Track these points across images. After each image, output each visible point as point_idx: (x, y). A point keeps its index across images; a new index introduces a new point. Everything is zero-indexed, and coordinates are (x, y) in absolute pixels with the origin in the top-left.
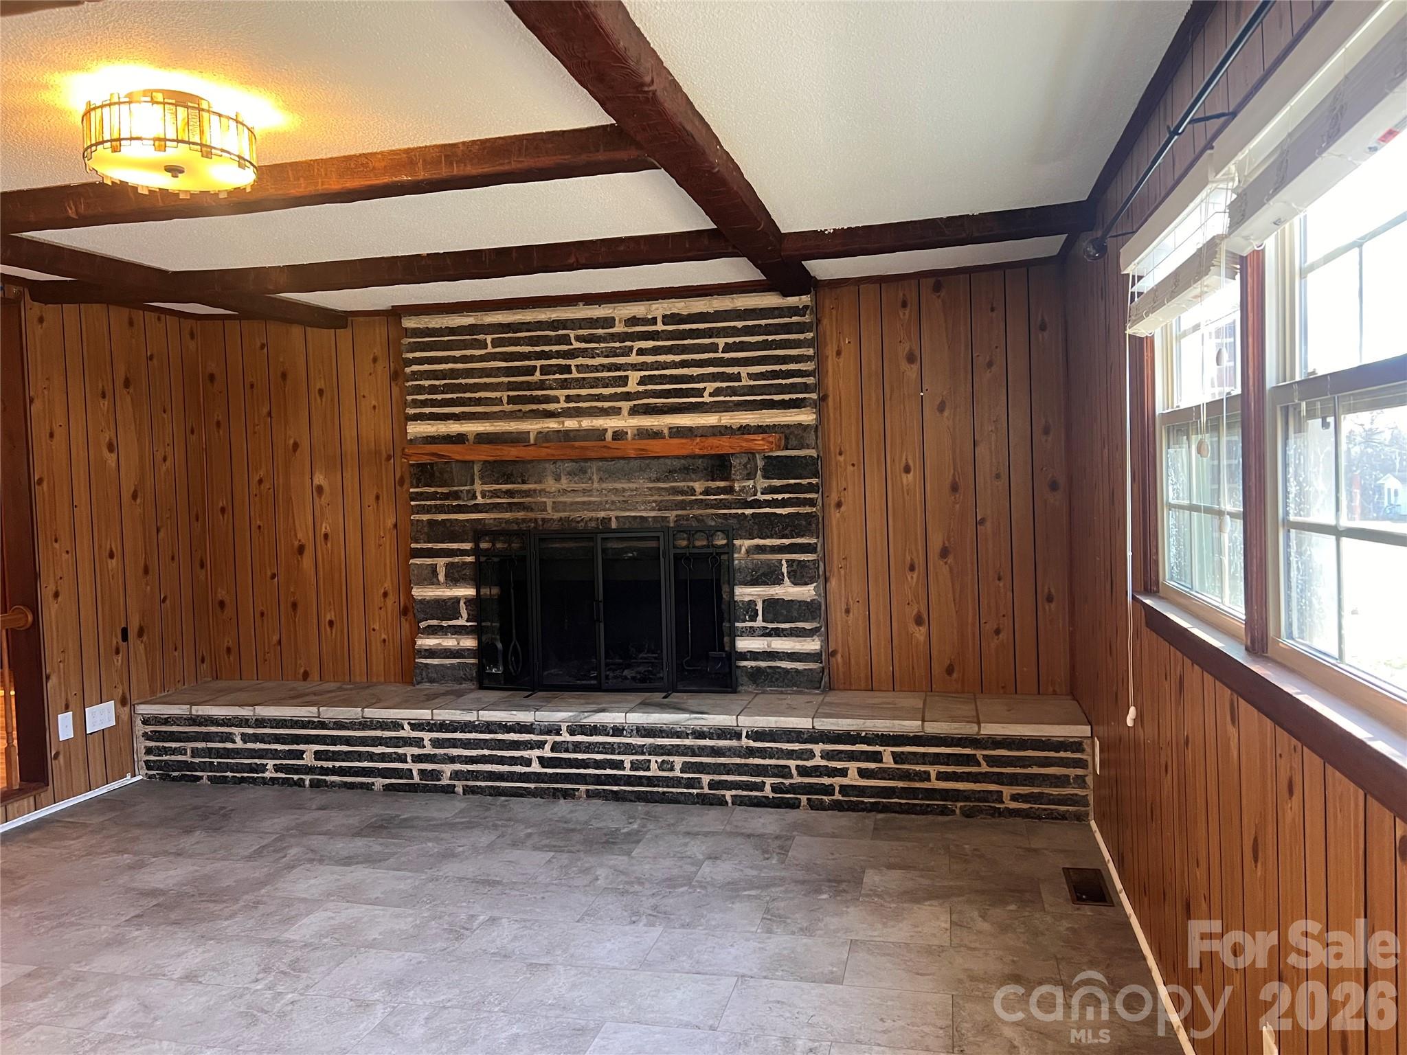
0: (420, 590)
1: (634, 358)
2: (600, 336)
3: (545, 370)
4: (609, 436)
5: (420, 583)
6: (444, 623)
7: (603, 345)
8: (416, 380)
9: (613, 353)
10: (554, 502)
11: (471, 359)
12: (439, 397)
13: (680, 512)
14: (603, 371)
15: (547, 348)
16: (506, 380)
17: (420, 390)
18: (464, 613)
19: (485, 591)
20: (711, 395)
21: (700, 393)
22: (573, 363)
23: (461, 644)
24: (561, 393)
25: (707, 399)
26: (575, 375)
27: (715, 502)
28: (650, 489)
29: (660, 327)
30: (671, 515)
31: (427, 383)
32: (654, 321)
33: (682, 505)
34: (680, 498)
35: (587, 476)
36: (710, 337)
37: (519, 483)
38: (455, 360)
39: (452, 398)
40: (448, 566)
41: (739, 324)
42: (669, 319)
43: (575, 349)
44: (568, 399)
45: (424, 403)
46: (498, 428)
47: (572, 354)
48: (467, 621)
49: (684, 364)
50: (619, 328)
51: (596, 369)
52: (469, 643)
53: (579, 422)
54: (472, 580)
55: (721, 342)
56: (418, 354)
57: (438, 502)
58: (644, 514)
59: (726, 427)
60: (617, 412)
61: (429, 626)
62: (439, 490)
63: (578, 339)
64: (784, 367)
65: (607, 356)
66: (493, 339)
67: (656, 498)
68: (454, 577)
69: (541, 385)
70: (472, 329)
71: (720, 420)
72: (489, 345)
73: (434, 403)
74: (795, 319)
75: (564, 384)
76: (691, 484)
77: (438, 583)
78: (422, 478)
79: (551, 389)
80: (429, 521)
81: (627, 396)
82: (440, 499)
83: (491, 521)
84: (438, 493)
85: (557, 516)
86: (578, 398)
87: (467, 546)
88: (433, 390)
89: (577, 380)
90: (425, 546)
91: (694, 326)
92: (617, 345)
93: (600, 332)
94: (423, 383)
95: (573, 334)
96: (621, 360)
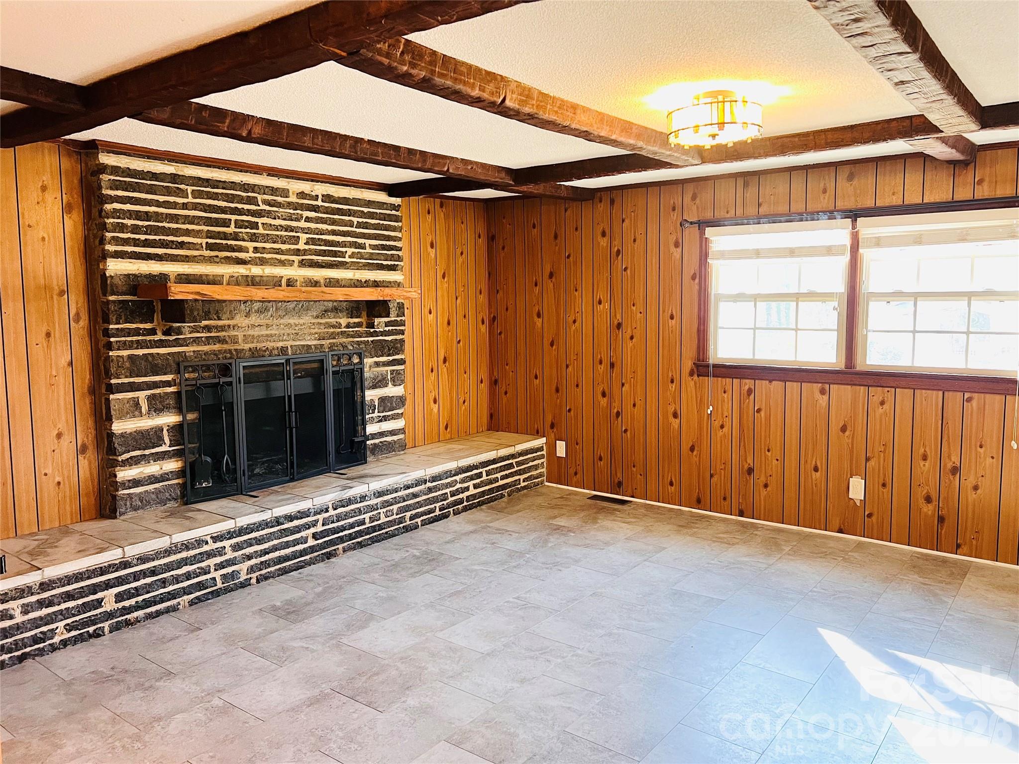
0: (121, 424)
1: (302, 224)
2: (280, 203)
3: (239, 224)
4: (284, 282)
5: (122, 416)
6: (147, 452)
7: (281, 210)
8: (119, 218)
9: (290, 218)
10: (244, 335)
11: (174, 205)
12: (143, 237)
13: (331, 341)
14: (281, 231)
15: (240, 206)
16: (206, 228)
17: (122, 228)
18: (167, 440)
19: (190, 416)
20: (350, 257)
21: (343, 254)
22: (260, 221)
23: (164, 468)
24: (251, 245)
25: (347, 259)
26: (261, 231)
27: (352, 333)
28: (314, 324)
29: (319, 203)
30: (327, 343)
31: (129, 222)
32: (316, 198)
33: (332, 336)
34: (332, 330)
35: (270, 314)
36: (349, 216)
37: (215, 320)
38: (158, 204)
39: (155, 240)
40: (150, 398)
41: (366, 210)
42: (328, 198)
43: (261, 210)
44: (256, 250)
45: (126, 242)
46: (196, 270)
47: (259, 214)
48: (170, 446)
49: (334, 233)
50: (293, 199)
51: (277, 228)
52: (172, 465)
53: (263, 270)
54: (174, 408)
55: (355, 220)
56: (121, 193)
57: (140, 338)
58: (309, 343)
59: (358, 280)
60: (291, 263)
61: (131, 458)
62: (142, 326)
63: (266, 202)
64: (388, 243)
65: (284, 219)
66: (193, 190)
67: (316, 330)
68: (157, 406)
69: (236, 237)
70: (174, 178)
71: (354, 275)
72: (190, 196)
73: (136, 243)
74: (394, 212)
75: (253, 238)
76: (338, 320)
77: (141, 415)
78: (123, 314)
79: (244, 240)
80: (130, 356)
81: (297, 252)
82: (144, 335)
83: (192, 354)
84: (141, 329)
85: (247, 346)
86: (263, 250)
87: (169, 378)
88: (135, 229)
89: (263, 235)
90: (126, 380)
91: (341, 206)
92: (292, 211)
93: (279, 199)
94: (125, 221)
95: (260, 197)
96: (294, 224)
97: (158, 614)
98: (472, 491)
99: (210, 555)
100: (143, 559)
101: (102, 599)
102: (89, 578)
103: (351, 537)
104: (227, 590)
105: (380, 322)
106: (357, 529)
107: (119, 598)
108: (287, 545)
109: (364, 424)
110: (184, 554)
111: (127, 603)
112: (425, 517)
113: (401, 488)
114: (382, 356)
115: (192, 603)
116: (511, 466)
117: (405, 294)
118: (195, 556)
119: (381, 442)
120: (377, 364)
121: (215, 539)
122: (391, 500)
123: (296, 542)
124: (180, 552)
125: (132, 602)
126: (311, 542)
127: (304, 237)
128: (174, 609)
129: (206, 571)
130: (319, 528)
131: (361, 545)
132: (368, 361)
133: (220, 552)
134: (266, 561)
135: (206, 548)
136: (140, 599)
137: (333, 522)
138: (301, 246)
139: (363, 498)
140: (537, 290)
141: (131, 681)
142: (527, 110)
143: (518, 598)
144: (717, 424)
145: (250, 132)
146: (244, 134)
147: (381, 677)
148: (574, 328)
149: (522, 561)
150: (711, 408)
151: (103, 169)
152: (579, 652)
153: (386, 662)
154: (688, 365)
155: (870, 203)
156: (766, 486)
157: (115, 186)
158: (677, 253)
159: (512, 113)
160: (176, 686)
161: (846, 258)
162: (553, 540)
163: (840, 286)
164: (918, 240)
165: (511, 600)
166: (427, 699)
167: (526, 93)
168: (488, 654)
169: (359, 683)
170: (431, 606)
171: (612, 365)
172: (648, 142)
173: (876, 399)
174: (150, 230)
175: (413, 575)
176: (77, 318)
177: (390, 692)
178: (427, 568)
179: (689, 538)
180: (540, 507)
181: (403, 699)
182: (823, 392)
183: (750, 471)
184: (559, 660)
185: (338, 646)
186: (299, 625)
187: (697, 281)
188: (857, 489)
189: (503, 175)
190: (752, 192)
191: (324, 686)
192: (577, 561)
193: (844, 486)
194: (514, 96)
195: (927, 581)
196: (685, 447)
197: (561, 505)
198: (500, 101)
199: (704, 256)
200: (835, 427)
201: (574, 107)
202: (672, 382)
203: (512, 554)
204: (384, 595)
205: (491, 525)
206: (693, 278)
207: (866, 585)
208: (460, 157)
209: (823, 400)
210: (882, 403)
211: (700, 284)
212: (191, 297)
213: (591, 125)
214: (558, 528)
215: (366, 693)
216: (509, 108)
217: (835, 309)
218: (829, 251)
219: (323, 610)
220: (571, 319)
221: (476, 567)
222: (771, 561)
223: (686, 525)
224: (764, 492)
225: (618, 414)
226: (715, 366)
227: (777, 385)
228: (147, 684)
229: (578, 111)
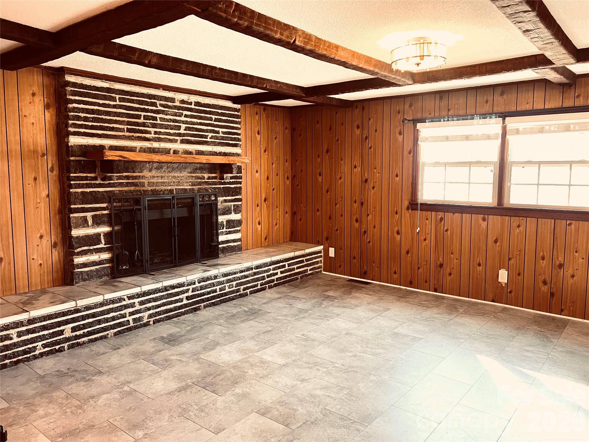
0: (77, 231)
1: (183, 119)
2: (170, 106)
3: (146, 117)
4: (172, 152)
5: (77, 227)
6: (92, 248)
7: (170, 110)
8: (76, 112)
9: (175, 115)
10: (148, 182)
11: (109, 106)
12: (90, 124)
13: (199, 187)
14: (170, 122)
15: (146, 107)
16: (127, 119)
17: (78, 118)
18: (103, 241)
19: (116, 228)
20: (210, 138)
21: (206, 137)
22: (158, 116)
23: (101, 257)
24: (153, 130)
25: (209, 140)
26: (159, 122)
27: (211, 182)
28: (189, 176)
29: (193, 106)
30: (196, 188)
31: (82, 115)
32: (191, 104)
33: (200, 184)
34: (199, 180)
35: (163, 170)
36: (210, 114)
37: (131, 172)
38: (99, 105)
39: (97, 125)
40: (94, 217)
41: (220, 111)
42: (197, 104)
43: (159, 110)
44: (156, 133)
45: (81, 126)
46: (121, 144)
47: (158, 112)
48: (105, 245)
49: (201, 124)
50: (177, 104)
51: (168, 120)
52: (106, 256)
53: (160, 144)
54: (107, 223)
55: (214, 117)
56: (77, 98)
57: (88, 182)
58: (186, 187)
59: (215, 152)
60: (176, 141)
61: (82, 251)
62: (89, 175)
63: (161, 105)
64: (233, 131)
65: (172, 116)
66: (119, 98)
67: (190, 180)
68: (97, 221)
69: (144, 124)
70: (108, 90)
71: (213, 149)
72: (118, 100)
73: (86, 127)
74: (236, 113)
75: (154, 126)
76: (203, 175)
77: (88, 226)
78: (78, 168)
79: (149, 127)
80: (82, 192)
81: (179, 135)
82: (90, 180)
83: (118, 192)
84: (88, 177)
85: (150, 188)
86: (160, 133)
87: (104, 205)
88: (86, 119)
89: (160, 124)
90: (80, 206)
91: (205, 109)
92: (177, 111)
93: (170, 104)
94: (80, 114)
95: (158, 102)
96: (178, 118)
97: (96, 339)
98: (279, 275)
99: (126, 307)
100: (88, 308)
101: (64, 330)
102: (56, 318)
103: (208, 299)
104: (136, 328)
105: (227, 177)
106: (212, 295)
107: (74, 329)
108: (171, 303)
109: (217, 235)
110: (111, 306)
111: (78, 333)
112: (252, 289)
113: (238, 272)
114: (229, 196)
115: (115, 334)
116: (302, 261)
117: (242, 160)
118: (117, 307)
119: (227, 246)
120: (226, 201)
121: (130, 298)
122: (232, 279)
123: (176, 301)
124: (109, 305)
125: (81, 332)
126: (185, 302)
127: (183, 126)
128: (105, 337)
129: (124, 316)
130: (190, 294)
131: (214, 304)
132: (220, 199)
133: (132, 305)
134: (159, 311)
135: (124, 303)
136: (86, 330)
137: (198, 290)
138: (182, 131)
139: (216, 277)
140: (319, 160)
141: (78, 376)
142: (308, 47)
143: (303, 335)
144: (422, 238)
145: (150, 61)
146: (147, 62)
147: (222, 377)
148: (340, 182)
149: (306, 315)
150: (419, 229)
151: (68, 84)
152: (336, 365)
153: (225, 368)
154: (406, 203)
155: (513, 109)
156: (450, 274)
157: (75, 94)
158: (400, 138)
159: (299, 49)
160: (104, 380)
161: (499, 141)
162: (325, 303)
163: (495, 158)
164: (541, 130)
165: (299, 336)
166: (247, 389)
167: (308, 37)
168: (284, 365)
169: (208, 380)
170: (253, 338)
171: (362, 204)
172: (381, 70)
173: (515, 224)
174: (95, 120)
175: (243, 321)
176: (52, 170)
177: (226, 385)
178: (251, 317)
179: (404, 304)
180: (318, 285)
181: (233, 389)
182: (484, 219)
183: (441, 265)
184: (325, 370)
185: (197, 359)
186: (175, 347)
187: (412, 154)
188: (503, 276)
189: (299, 90)
190: (444, 103)
191: (188, 381)
192: (338, 315)
193: (495, 275)
194: (301, 39)
195: (543, 330)
196: (404, 252)
197: (332, 284)
198: (292, 41)
199: (416, 140)
200: (490, 241)
201: (337, 47)
202: (397, 213)
203: (301, 311)
204: (226, 332)
205: (290, 294)
206: (410, 153)
207: (506, 331)
208: (273, 79)
209: (484, 224)
210: (519, 226)
211: (413, 156)
212: (117, 158)
213: (347, 58)
214: (328, 297)
215: (212, 385)
216: (297, 46)
217: (492, 171)
218: (488, 137)
219: (190, 340)
220: (338, 177)
221: (280, 318)
222: (452, 317)
223: (402, 296)
224: (449, 278)
225: (365, 232)
226: (421, 204)
227: (457, 215)
228: (87, 378)
229: (339, 50)
